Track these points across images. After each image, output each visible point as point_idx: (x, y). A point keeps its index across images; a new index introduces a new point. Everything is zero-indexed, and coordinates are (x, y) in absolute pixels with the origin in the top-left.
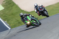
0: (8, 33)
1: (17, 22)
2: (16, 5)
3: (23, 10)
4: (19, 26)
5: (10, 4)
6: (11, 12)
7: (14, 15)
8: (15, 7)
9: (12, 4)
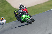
0: (2, 28)
1: (9, 18)
2: (8, 3)
3: (15, 8)
4: (11, 22)
5: (3, 2)
6: (4, 9)
7: (7, 12)
8: (8, 5)
9: (5, 2)
